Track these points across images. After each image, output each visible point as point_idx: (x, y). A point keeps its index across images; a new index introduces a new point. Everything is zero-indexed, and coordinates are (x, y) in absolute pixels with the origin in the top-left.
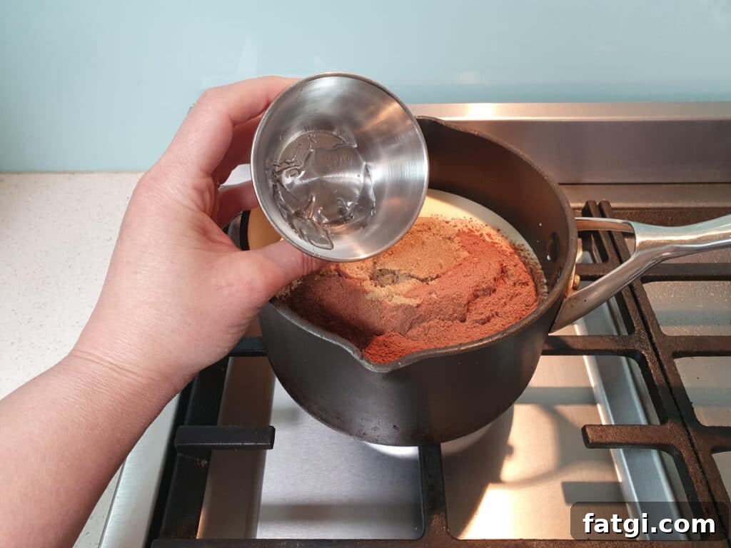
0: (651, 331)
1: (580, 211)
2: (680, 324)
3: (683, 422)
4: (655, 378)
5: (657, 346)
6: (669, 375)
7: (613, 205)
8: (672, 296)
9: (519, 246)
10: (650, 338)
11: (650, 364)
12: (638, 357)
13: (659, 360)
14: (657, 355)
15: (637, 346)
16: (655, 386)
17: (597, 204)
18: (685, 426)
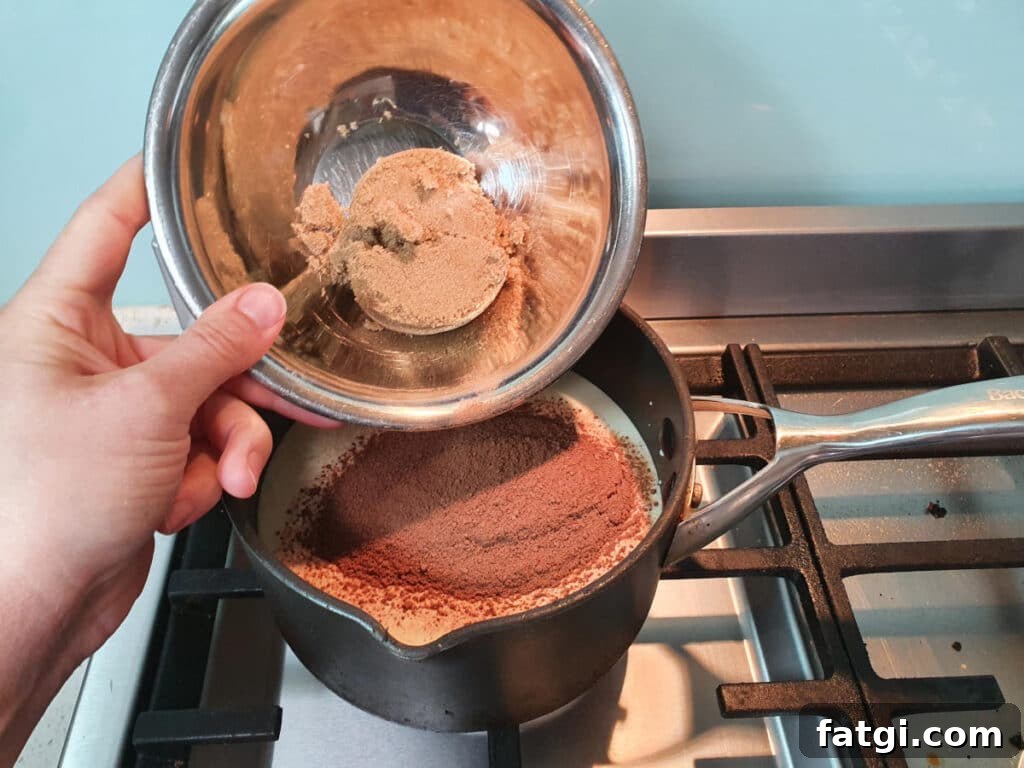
0: (814, 539)
1: (720, 358)
2: (859, 516)
3: (854, 673)
4: (817, 609)
5: (821, 560)
6: (835, 603)
7: (763, 347)
8: (848, 474)
9: (621, 439)
10: (812, 549)
11: (811, 591)
12: (796, 578)
13: (823, 582)
14: (821, 575)
15: (794, 563)
16: (817, 620)
17: (743, 347)
18: (856, 680)
